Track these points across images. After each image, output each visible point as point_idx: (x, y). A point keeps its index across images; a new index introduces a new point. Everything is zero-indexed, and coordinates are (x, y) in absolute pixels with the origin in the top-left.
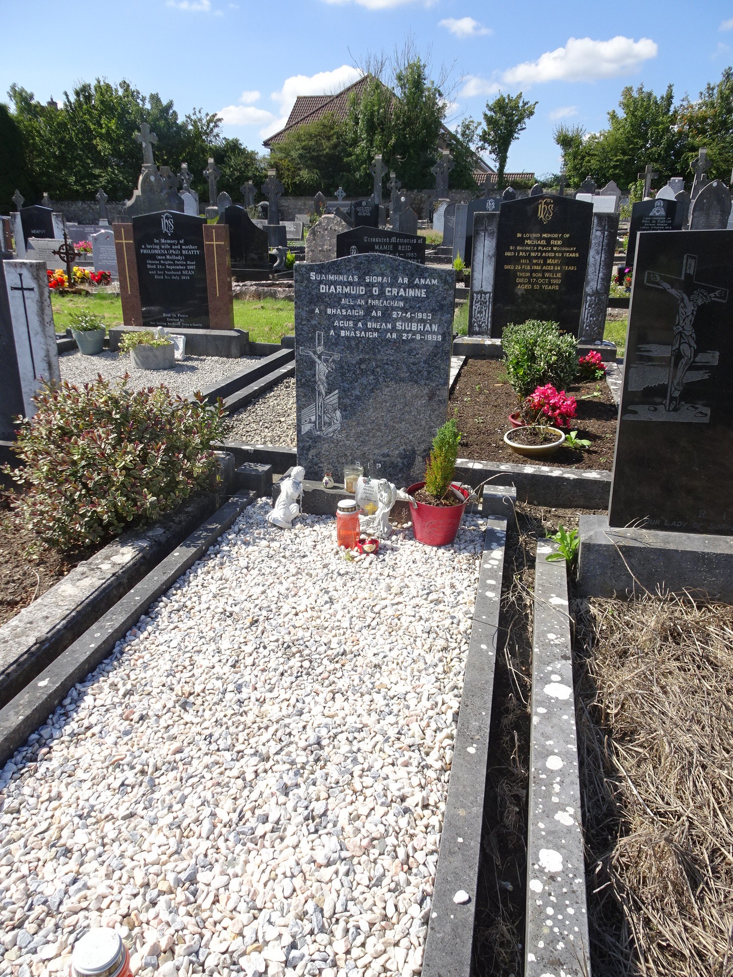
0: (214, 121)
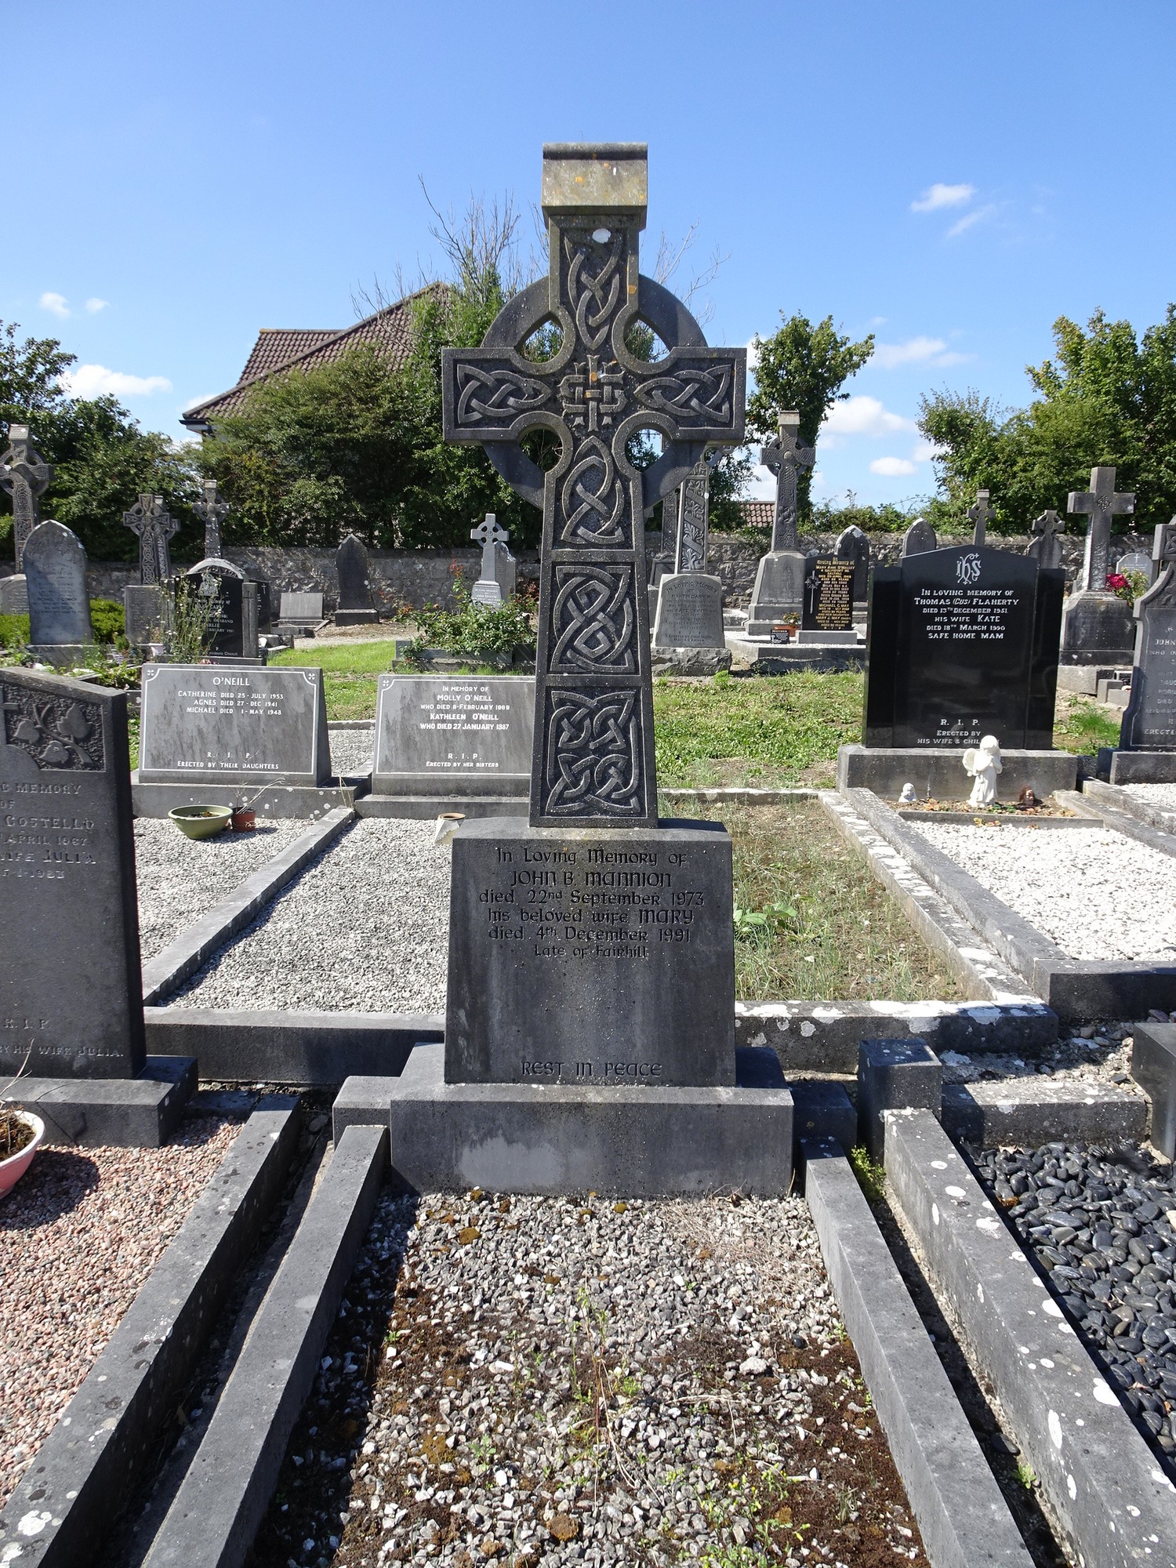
0: (49, 357)
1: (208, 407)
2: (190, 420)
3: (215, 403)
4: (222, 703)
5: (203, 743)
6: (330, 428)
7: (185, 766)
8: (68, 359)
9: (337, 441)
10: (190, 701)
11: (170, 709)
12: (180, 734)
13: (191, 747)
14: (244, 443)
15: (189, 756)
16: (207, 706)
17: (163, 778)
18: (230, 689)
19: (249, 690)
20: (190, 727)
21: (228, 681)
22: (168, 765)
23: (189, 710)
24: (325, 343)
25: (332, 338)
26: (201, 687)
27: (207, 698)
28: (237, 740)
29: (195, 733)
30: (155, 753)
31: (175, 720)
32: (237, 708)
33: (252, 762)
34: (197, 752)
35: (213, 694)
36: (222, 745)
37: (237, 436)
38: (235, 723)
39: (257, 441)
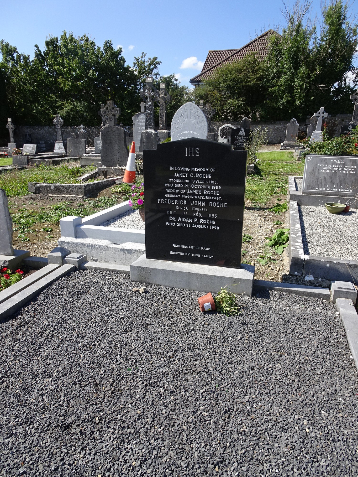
0: (154, 63)
1: (197, 77)
2: (192, 81)
3: (200, 76)
4: (334, 169)
5: (325, 182)
6: (242, 82)
7: (318, 190)
8: (159, 63)
9: (243, 86)
10: (322, 168)
11: (315, 170)
12: (317, 179)
13: (321, 183)
14: (212, 87)
15: (320, 186)
16: (328, 170)
17: (310, 193)
18: (337, 164)
19: (344, 165)
20: (321, 176)
21: (336, 161)
22: (313, 189)
23: (321, 171)
24: (233, 53)
25: (235, 52)
26: (326, 163)
27: (328, 167)
28: (338, 181)
29: (323, 179)
30: (308, 185)
31: (316, 174)
32: (338, 170)
33: (343, 189)
34: (323, 185)
35: (330, 166)
36: (332, 183)
37: (210, 86)
38: (338, 176)
39: (216, 87)
